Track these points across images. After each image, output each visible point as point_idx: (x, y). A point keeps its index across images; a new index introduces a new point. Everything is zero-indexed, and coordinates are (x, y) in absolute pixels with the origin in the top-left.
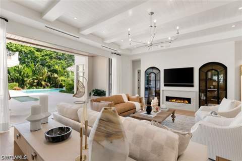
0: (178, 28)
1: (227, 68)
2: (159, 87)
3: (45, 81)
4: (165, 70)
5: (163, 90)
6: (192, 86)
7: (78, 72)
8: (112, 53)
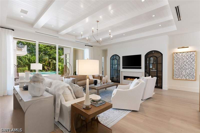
0: (110, 31)
1: (162, 54)
2: (119, 69)
3: (47, 66)
4: (123, 57)
5: (122, 72)
6: (140, 68)
7: (66, 59)
8: (86, 45)
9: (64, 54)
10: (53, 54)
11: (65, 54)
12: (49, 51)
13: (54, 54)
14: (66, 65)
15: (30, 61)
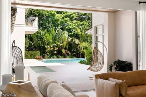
3: (65, 49)
7: (97, 35)
8: (140, 3)
9: (93, 26)
10: (74, 28)
11: (95, 26)
12: (68, 24)
13: (76, 29)
14: (96, 48)
15: (42, 41)
